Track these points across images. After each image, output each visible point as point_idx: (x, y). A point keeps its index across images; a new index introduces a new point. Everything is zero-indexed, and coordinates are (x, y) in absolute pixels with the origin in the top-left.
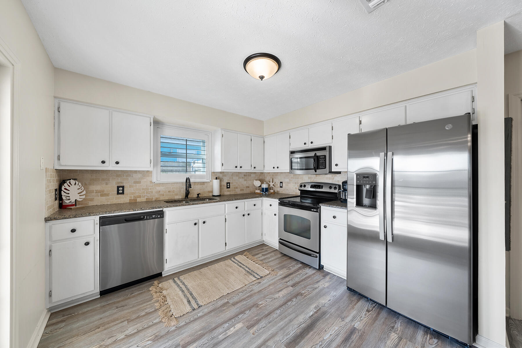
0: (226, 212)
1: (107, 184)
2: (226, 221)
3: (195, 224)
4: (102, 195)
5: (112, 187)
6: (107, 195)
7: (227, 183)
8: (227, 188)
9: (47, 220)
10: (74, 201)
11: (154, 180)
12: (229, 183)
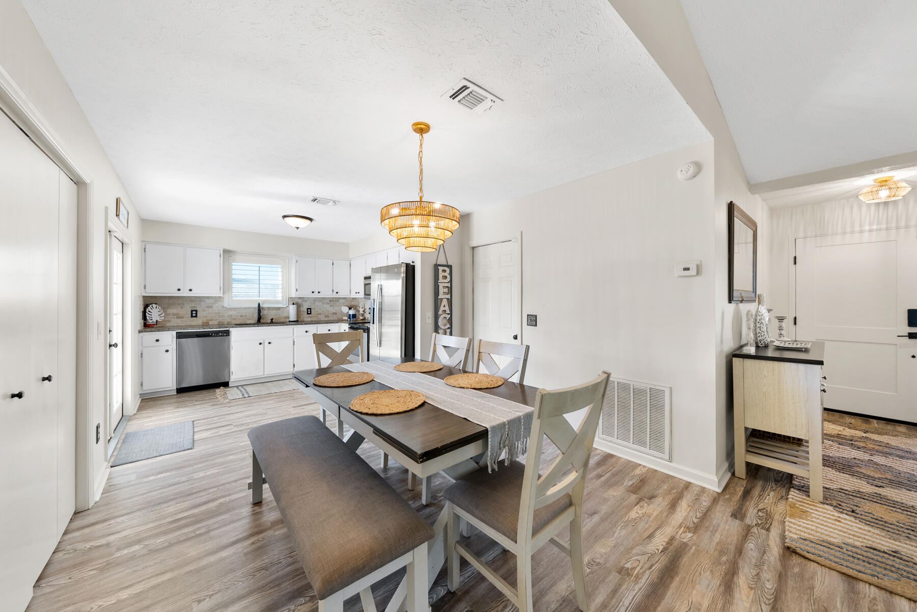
0: (295, 336)
1: (182, 308)
2: (294, 344)
3: (260, 344)
4: (177, 318)
5: (186, 311)
6: (182, 317)
7: (308, 309)
8: (308, 314)
9: (140, 332)
10: (155, 321)
11: (226, 305)
12: (310, 309)
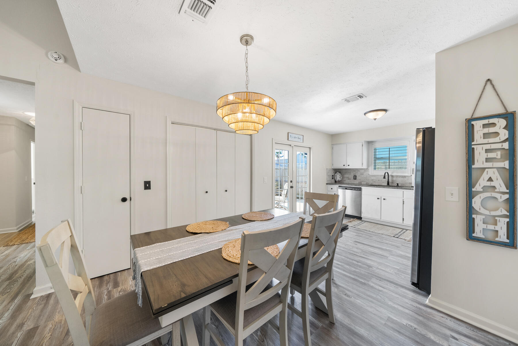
0: (405, 197)
1: (348, 174)
2: (403, 204)
3: (378, 199)
4: (348, 179)
5: (351, 176)
6: (350, 179)
9: (327, 184)
10: (338, 180)
11: (370, 174)
